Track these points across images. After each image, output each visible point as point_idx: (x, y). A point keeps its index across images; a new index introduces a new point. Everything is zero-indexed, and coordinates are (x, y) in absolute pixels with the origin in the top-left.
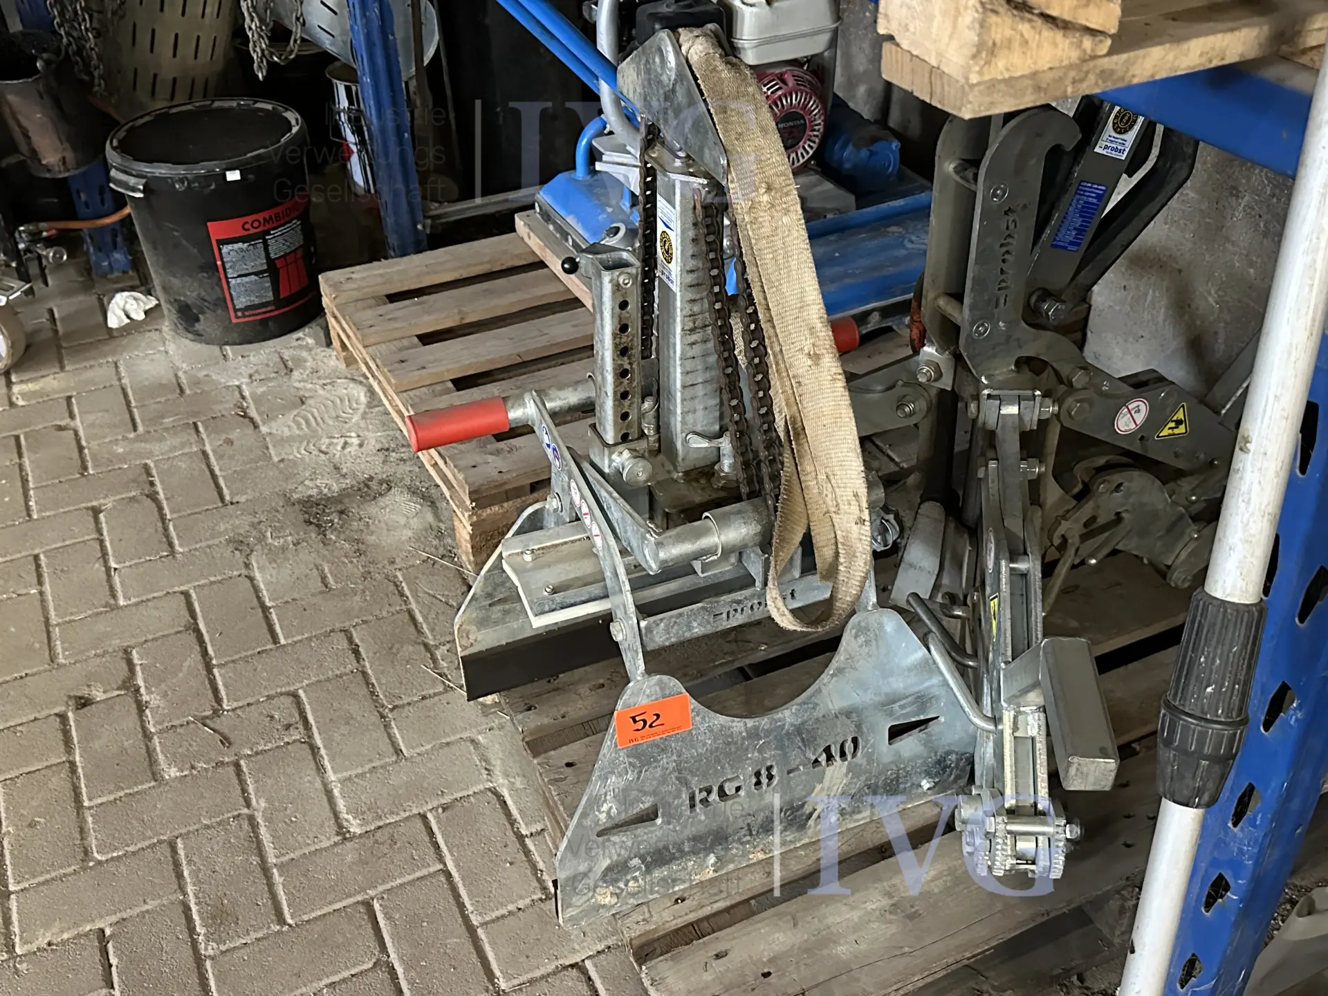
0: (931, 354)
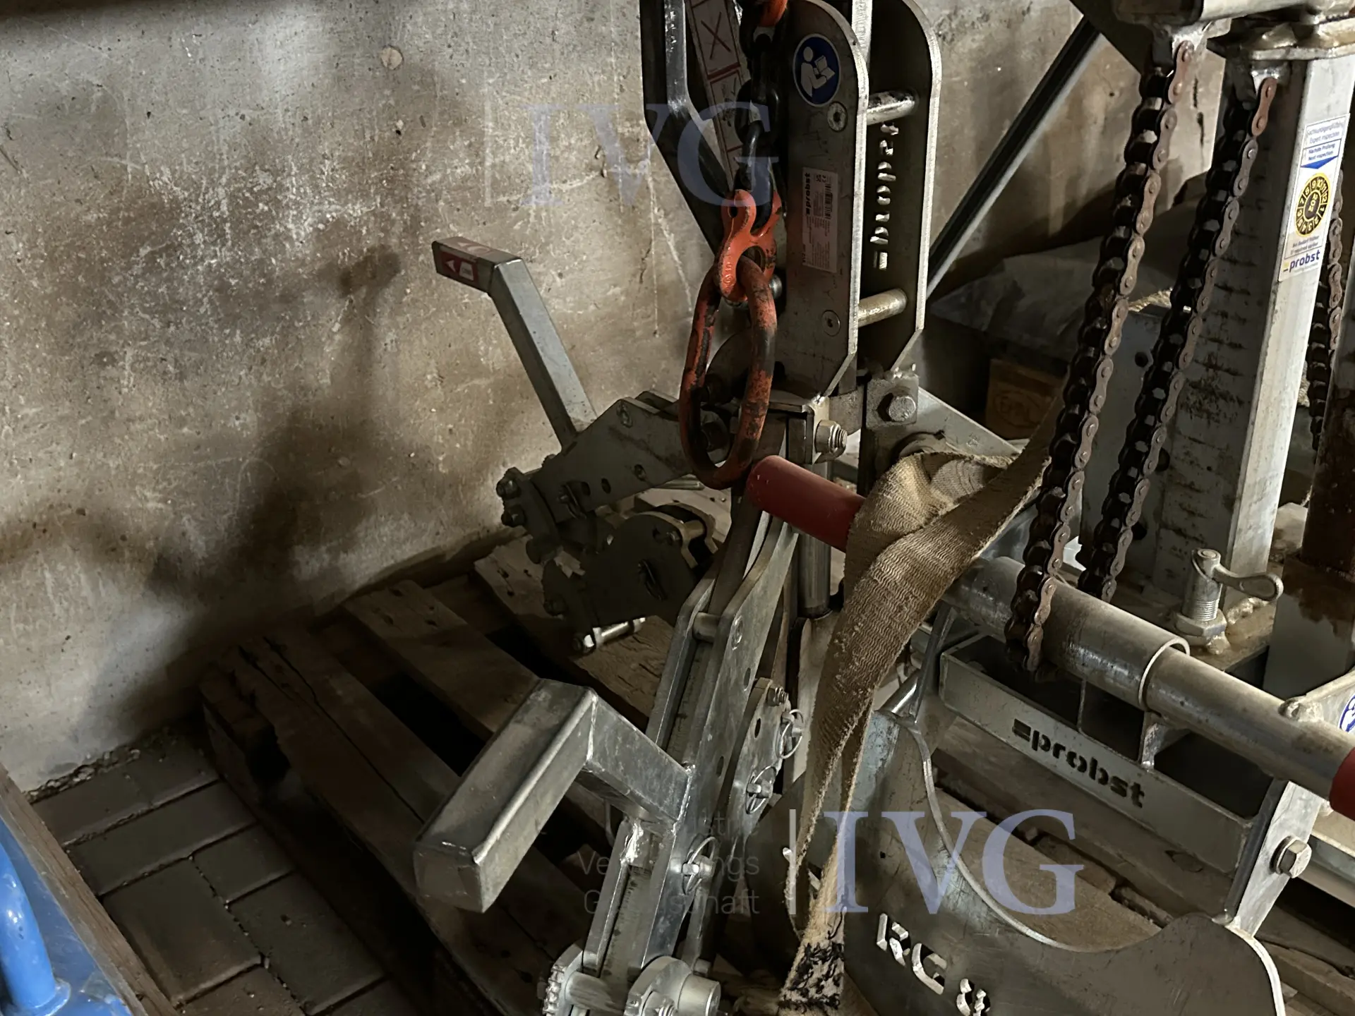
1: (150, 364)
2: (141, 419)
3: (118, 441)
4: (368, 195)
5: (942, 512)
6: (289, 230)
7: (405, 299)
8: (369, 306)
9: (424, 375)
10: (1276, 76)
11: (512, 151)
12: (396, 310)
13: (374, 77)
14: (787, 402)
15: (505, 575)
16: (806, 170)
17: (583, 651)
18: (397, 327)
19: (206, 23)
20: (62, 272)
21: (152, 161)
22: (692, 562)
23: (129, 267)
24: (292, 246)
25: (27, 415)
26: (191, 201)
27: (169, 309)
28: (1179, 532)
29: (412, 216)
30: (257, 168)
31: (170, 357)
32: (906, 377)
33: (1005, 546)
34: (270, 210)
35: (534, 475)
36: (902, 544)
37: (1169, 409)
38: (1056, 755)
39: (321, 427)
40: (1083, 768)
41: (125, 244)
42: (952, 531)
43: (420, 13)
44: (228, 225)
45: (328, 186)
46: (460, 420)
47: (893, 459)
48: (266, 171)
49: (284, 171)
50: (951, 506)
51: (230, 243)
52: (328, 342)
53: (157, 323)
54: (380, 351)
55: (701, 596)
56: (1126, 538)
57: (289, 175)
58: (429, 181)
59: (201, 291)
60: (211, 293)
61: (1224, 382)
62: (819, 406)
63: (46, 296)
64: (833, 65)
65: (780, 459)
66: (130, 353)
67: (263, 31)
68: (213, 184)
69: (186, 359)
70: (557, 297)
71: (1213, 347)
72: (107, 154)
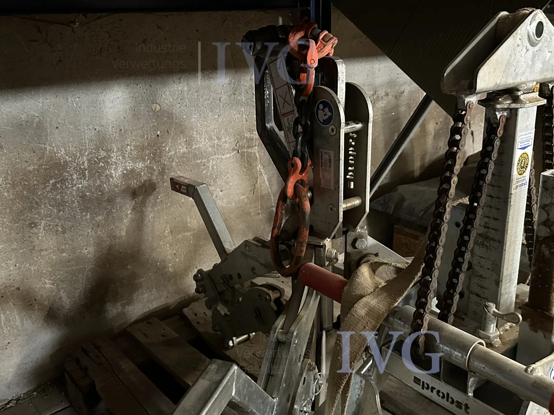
1: (51, 227)
2: (46, 250)
3: (36, 259)
4: (145, 160)
5: (380, 286)
6: (112, 173)
7: (158, 201)
8: (143, 204)
9: (165, 231)
10: (506, 114)
11: (203, 143)
12: (154, 205)
13: (149, 115)
14: (315, 241)
15: (196, 315)
16: (321, 150)
17: (228, 347)
18: (154, 212)
19: (82, 93)
20: (18, 190)
21: (57, 146)
22: (275, 308)
23: (45, 188)
24: (113, 179)
26: (72, 162)
27: (60, 205)
28: (478, 295)
29: (162, 168)
30: (100, 149)
31: (60, 225)
32: (362, 231)
33: (407, 300)
34: (105, 166)
35: (209, 272)
36: (364, 299)
37: (471, 245)
38: (432, 391)
39: (121, 253)
40: (443, 397)
41: (44, 179)
42: (385, 294)
43: (168, 90)
44: (87, 171)
45: (129, 156)
46: (179, 249)
47: (358, 264)
48: (103, 150)
49: (111, 150)
50: (384, 284)
51: (87, 178)
52: (126, 218)
53: (55, 211)
54: (147, 221)
55: (280, 322)
56: (457, 297)
57: (113, 152)
58: (170, 154)
59: (74, 198)
60: (78, 198)
61: (492, 234)
62: (328, 242)
63: (11, 200)
64: (331, 111)
65: (312, 264)
66: (43, 223)
67: (105, 96)
68: (82, 155)
69: (66, 225)
70: (220, 200)
71: (487, 220)
72: (39, 143)
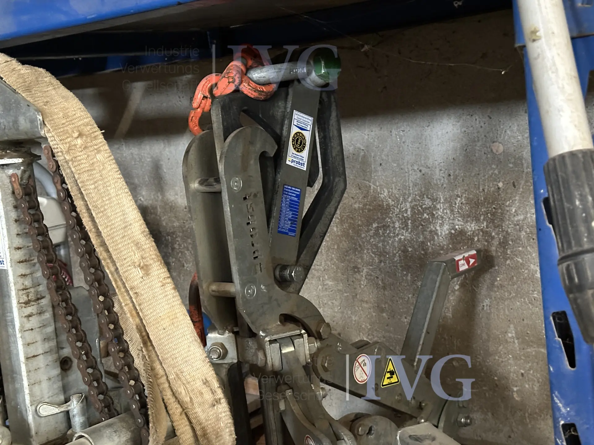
0: (216, 338)
1: (372, 278)
2: (367, 302)
3: (357, 308)
4: (479, 220)
6: (437, 230)
7: (496, 283)
12: (491, 288)
13: (487, 158)
18: (491, 298)
19: (407, 126)
20: (345, 227)
21: (380, 185)
23: (368, 231)
24: (438, 238)
25: (327, 284)
26: (395, 207)
27: (382, 255)
29: (504, 237)
30: (425, 196)
31: (380, 277)
34: (429, 218)
41: (367, 221)
44: (410, 221)
48: (429, 198)
49: (437, 200)
51: (410, 230)
52: (452, 294)
53: (377, 260)
54: (480, 308)
57: (439, 202)
58: (516, 219)
59: (396, 250)
60: (400, 252)
63: (338, 236)
66: (365, 270)
67: (432, 131)
68: (405, 200)
69: (387, 280)
72: (364, 180)
